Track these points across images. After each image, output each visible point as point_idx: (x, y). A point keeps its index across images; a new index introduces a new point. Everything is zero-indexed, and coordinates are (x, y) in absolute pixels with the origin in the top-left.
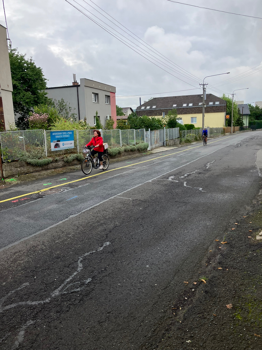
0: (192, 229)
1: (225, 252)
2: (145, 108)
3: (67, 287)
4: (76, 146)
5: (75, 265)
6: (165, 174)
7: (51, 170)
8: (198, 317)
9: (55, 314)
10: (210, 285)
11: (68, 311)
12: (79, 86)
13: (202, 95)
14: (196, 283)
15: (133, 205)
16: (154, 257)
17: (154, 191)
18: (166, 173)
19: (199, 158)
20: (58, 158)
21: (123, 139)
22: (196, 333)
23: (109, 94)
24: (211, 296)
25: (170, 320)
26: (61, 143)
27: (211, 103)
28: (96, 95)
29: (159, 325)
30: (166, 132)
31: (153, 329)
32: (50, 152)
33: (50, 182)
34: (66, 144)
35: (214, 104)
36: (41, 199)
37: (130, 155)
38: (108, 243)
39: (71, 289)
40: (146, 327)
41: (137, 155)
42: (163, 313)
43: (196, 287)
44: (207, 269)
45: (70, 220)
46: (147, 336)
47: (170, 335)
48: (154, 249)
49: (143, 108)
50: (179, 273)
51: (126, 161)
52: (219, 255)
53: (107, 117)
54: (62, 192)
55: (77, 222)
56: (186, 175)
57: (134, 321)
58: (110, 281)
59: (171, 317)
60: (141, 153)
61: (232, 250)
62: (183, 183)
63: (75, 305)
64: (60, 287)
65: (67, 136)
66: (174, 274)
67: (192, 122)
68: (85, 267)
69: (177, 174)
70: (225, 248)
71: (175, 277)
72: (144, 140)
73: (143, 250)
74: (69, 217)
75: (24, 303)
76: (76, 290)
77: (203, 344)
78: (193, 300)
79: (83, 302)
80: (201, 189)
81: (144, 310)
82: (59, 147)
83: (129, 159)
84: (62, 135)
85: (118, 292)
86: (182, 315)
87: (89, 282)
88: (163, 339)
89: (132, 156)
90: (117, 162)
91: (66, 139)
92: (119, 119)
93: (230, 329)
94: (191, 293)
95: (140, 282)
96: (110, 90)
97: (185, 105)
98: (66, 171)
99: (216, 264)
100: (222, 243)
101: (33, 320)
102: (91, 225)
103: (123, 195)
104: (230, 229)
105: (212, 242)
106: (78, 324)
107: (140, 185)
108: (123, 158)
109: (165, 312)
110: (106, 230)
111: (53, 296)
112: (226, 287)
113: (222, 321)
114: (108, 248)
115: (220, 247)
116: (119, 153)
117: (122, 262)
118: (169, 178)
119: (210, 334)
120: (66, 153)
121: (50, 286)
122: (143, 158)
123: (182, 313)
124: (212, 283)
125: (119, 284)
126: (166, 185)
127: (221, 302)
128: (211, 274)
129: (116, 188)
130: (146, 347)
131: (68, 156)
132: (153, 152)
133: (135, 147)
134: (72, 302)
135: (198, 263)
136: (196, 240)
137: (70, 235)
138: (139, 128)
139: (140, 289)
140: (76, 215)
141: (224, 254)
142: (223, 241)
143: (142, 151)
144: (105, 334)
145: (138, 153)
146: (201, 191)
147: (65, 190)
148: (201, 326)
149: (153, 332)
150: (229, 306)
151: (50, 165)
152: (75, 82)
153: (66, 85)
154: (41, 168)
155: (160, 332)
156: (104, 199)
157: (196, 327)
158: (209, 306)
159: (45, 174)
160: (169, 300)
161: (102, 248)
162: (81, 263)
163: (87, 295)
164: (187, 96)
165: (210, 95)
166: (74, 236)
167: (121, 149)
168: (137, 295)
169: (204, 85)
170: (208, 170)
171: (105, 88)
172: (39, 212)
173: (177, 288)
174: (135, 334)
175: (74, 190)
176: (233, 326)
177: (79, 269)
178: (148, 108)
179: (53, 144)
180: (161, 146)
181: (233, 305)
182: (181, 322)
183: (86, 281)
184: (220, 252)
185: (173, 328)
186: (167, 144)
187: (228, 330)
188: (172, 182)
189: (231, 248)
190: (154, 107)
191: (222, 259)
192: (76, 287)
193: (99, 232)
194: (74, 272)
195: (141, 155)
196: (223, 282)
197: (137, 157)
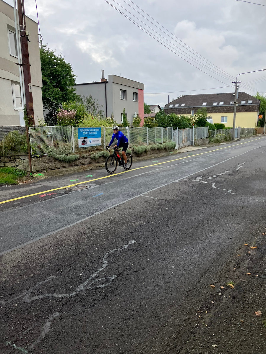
0: (220, 232)
1: (254, 258)
2: (174, 106)
3: (92, 283)
4: (102, 143)
5: (100, 261)
6: (192, 174)
7: (78, 166)
8: (225, 321)
9: (80, 308)
10: (238, 290)
11: (92, 306)
12: (107, 82)
13: (234, 93)
14: (223, 287)
15: (159, 205)
16: (180, 258)
17: (181, 191)
18: (194, 174)
19: (228, 159)
20: (84, 155)
21: (149, 138)
22: (223, 338)
23: (137, 91)
24: (239, 302)
25: (196, 323)
26: (88, 140)
27: (243, 102)
28: (124, 91)
29: (184, 326)
30: (195, 131)
31: (177, 331)
32: (77, 148)
33: (76, 178)
34: (93, 141)
35: (247, 103)
36: (67, 194)
37: (156, 153)
38: (133, 241)
39: (96, 285)
40: (171, 328)
41: (164, 154)
42: (189, 315)
43: (223, 291)
44: (235, 274)
45: (96, 216)
46: (172, 337)
47: (196, 338)
48: (180, 249)
49: (171, 106)
50: (206, 276)
51: (153, 160)
52: (248, 260)
53: (134, 114)
54: (88, 189)
55: (103, 218)
56: (214, 176)
57: (158, 320)
58: (135, 279)
59: (197, 320)
60: (168, 152)
61: (262, 256)
62: (212, 185)
63: (100, 300)
64: (85, 282)
65: (95, 133)
66: (200, 276)
67: (222, 121)
68: (110, 264)
69: (205, 175)
70: (255, 253)
71: (201, 280)
72: (171, 139)
73: (169, 250)
74: (95, 214)
75: (50, 295)
76: (101, 286)
77: (230, 349)
78: (220, 304)
79: (108, 298)
80: (230, 191)
81: (169, 311)
82: (86, 143)
83: (156, 158)
84: (90, 132)
85: (143, 291)
86: (208, 319)
87: (114, 279)
88: (187, 342)
89: (159, 154)
90: (143, 160)
91: (93, 136)
92: (147, 117)
93: (259, 337)
94: (217, 297)
95: (165, 283)
96: (139, 87)
97: (215, 104)
98: (92, 168)
99: (245, 269)
100: (252, 248)
101: (59, 312)
102: (116, 223)
103: (148, 194)
104: (261, 234)
105: (240, 247)
106: (102, 319)
107: (167, 184)
108: (149, 156)
109: (190, 314)
110: (131, 228)
111: (79, 290)
112: (255, 293)
113: (251, 328)
114: (133, 246)
115: (249, 252)
116: (146, 151)
117: (147, 262)
118: (197, 179)
119: (236, 340)
120: (93, 150)
121: (76, 281)
122: (170, 157)
123: (208, 317)
124: (240, 289)
125: (144, 283)
126: (193, 185)
127: (250, 308)
128: (239, 278)
129: (142, 187)
130: (171, 348)
131: (95, 154)
132: (180, 151)
133: (162, 146)
134: (97, 297)
135: (225, 267)
136: (223, 243)
137: (96, 232)
138: (167, 127)
139: (166, 289)
140: (102, 212)
141: (253, 259)
142: (253, 245)
143: (169, 150)
144: (129, 331)
145: (164, 152)
146: (230, 193)
147: (91, 186)
148: (227, 331)
149: (178, 333)
150: (259, 313)
151: (77, 161)
152: (103, 79)
153: (95, 82)
154: (68, 164)
155: (184, 334)
156: (130, 197)
157: (222, 332)
158: (237, 311)
159: (72, 170)
160: (194, 303)
161: (127, 246)
162: (106, 260)
163: (112, 292)
164: (218, 94)
165: (243, 93)
166: (99, 232)
167: (148, 147)
168: (162, 295)
169: (236, 83)
170: (238, 172)
171: (134, 85)
172: (65, 207)
173: (203, 291)
174: (159, 334)
175: (99, 187)
176: (261, 334)
177: (104, 266)
178: (177, 105)
179: (80, 141)
180: (189, 146)
181: (262, 312)
182: (207, 326)
183: (111, 278)
184: (250, 257)
185: (198, 331)
186: (196, 144)
187: (257, 337)
188: (200, 183)
189: (262, 253)
190: (183, 105)
191: (251, 264)
192: (100, 283)
193: (124, 229)
194: (99, 268)
195: (168, 154)
196: (251, 288)
197: (164, 156)
